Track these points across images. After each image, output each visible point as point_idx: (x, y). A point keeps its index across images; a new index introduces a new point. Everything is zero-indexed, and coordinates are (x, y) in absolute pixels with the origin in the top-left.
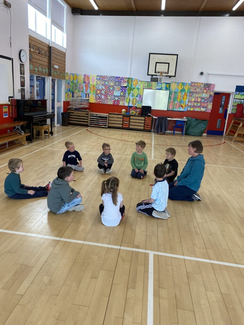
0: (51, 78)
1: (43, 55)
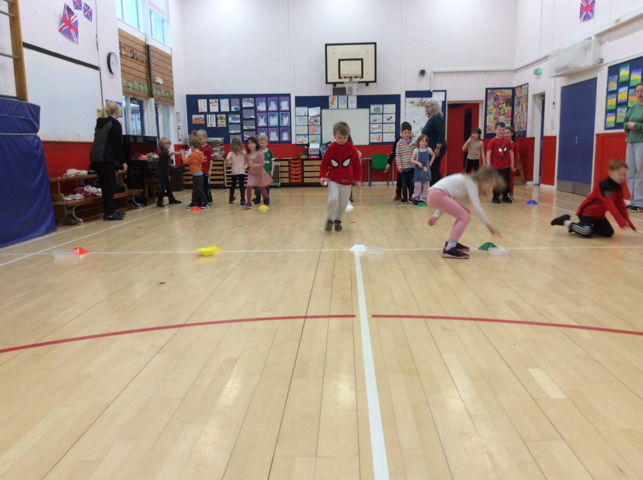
0: (152, 100)
1: (139, 60)
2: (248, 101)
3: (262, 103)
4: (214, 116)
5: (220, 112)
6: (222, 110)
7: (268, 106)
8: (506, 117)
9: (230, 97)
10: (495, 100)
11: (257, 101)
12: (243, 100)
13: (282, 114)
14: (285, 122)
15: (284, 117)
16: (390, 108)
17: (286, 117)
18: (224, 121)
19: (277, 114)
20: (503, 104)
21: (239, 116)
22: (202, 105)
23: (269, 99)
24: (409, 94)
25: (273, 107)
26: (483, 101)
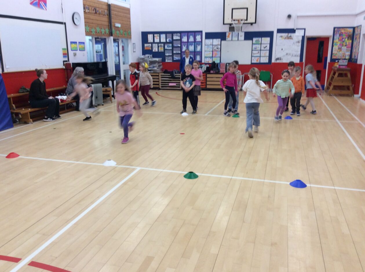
0: (112, 38)
1: (101, 14)
2: (177, 35)
3: (185, 36)
4: (157, 45)
5: (160, 42)
6: (162, 41)
7: (189, 38)
8: (347, 48)
9: (166, 33)
10: (340, 35)
11: (182, 36)
12: (174, 35)
13: (196, 44)
14: (199, 49)
15: (198, 46)
16: (267, 40)
17: (199, 45)
18: (163, 48)
19: (194, 43)
20: (346, 38)
21: (171, 45)
22: (150, 38)
23: (189, 34)
24: (280, 31)
25: (191, 39)
26: (331, 36)
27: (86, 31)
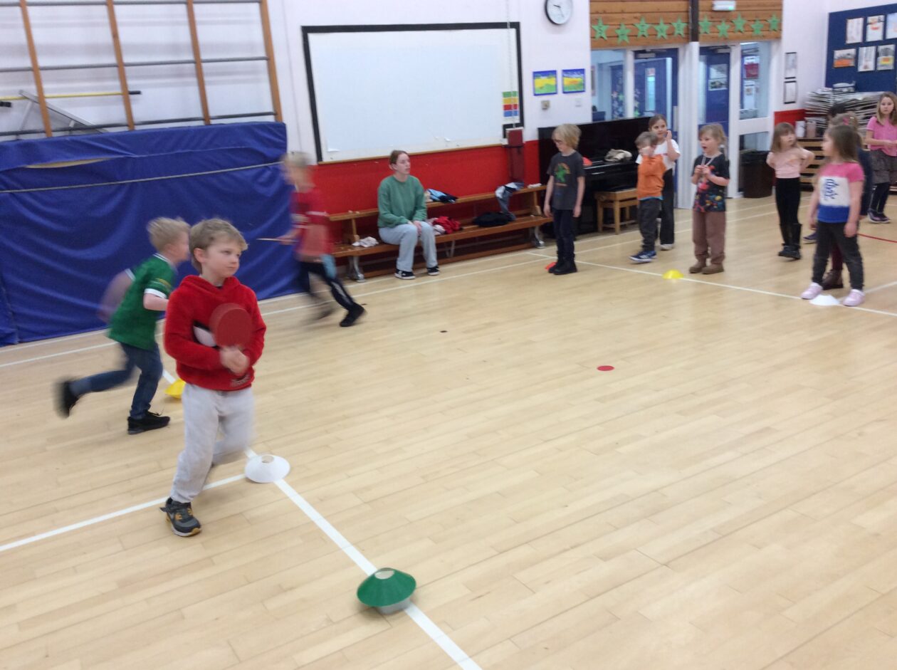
0: (695, 46)
4: (874, 48)
5: (885, 41)
6: (890, 35)
18: (891, 57)
22: (854, 29)
27: (593, 37)
